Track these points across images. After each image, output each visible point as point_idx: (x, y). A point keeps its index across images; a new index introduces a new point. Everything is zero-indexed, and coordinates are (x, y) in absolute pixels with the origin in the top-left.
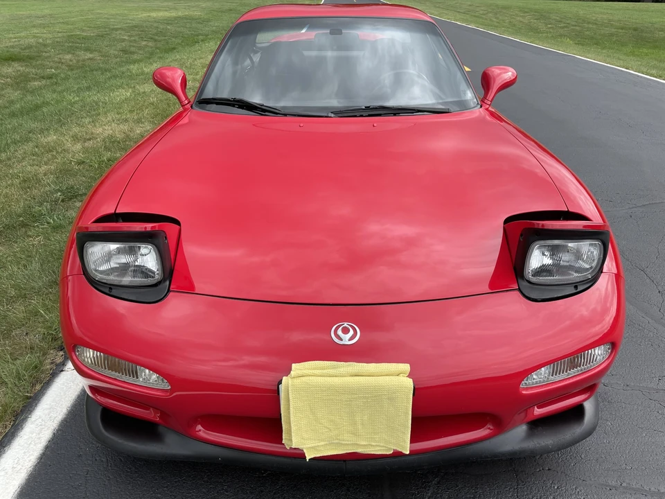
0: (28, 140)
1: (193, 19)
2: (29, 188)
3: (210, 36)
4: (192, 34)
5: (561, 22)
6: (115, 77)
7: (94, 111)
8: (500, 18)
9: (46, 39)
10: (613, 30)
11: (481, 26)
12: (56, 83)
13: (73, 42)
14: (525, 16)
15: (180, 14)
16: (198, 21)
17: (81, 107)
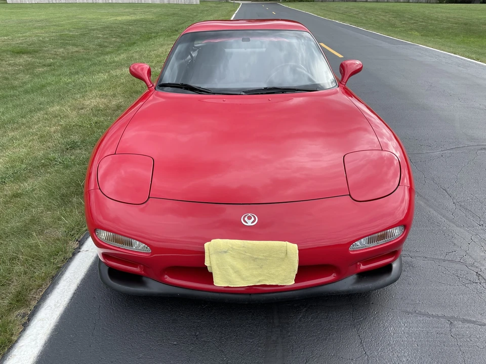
0: (40, 110)
1: (147, 21)
2: (45, 141)
3: (159, 34)
4: (147, 32)
5: (411, 19)
6: (95, 64)
7: (82, 89)
8: (368, 17)
9: (45, 37)
10: (450, 25)
11: (353, 24)
12: (54, 69)
13: (63, 39)
14: (386, 16)
15: (138, 17)
16: (151, 22)
17: (74, 86)
